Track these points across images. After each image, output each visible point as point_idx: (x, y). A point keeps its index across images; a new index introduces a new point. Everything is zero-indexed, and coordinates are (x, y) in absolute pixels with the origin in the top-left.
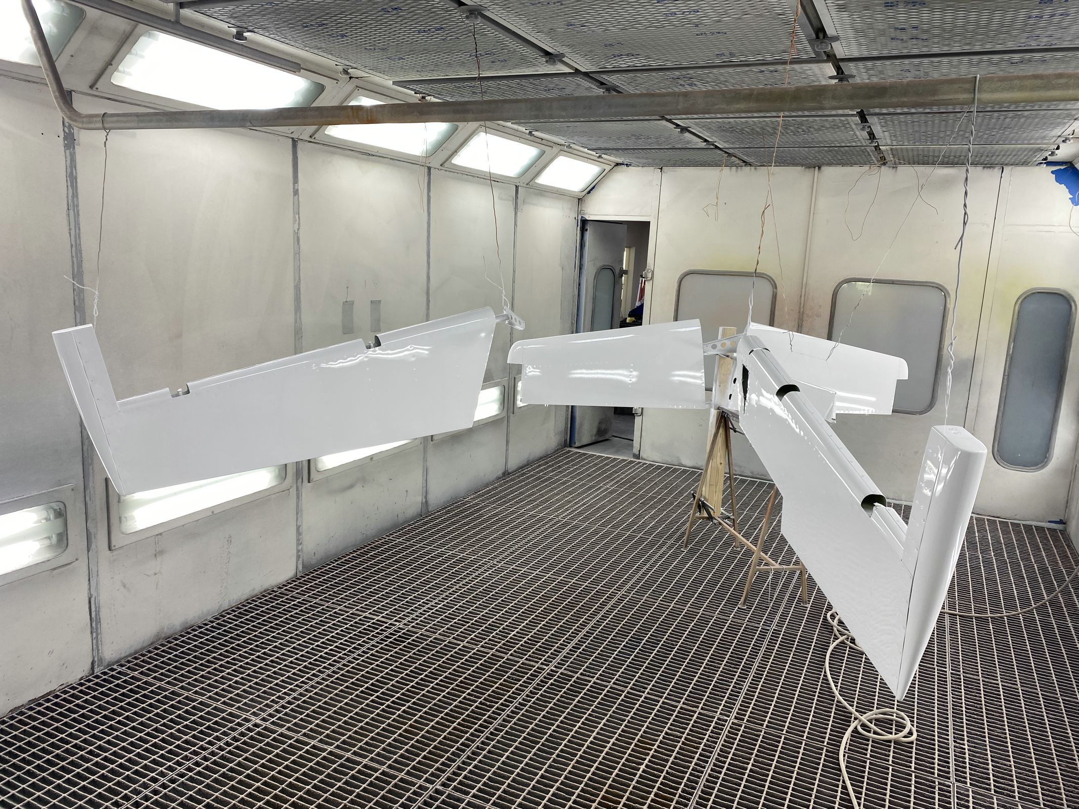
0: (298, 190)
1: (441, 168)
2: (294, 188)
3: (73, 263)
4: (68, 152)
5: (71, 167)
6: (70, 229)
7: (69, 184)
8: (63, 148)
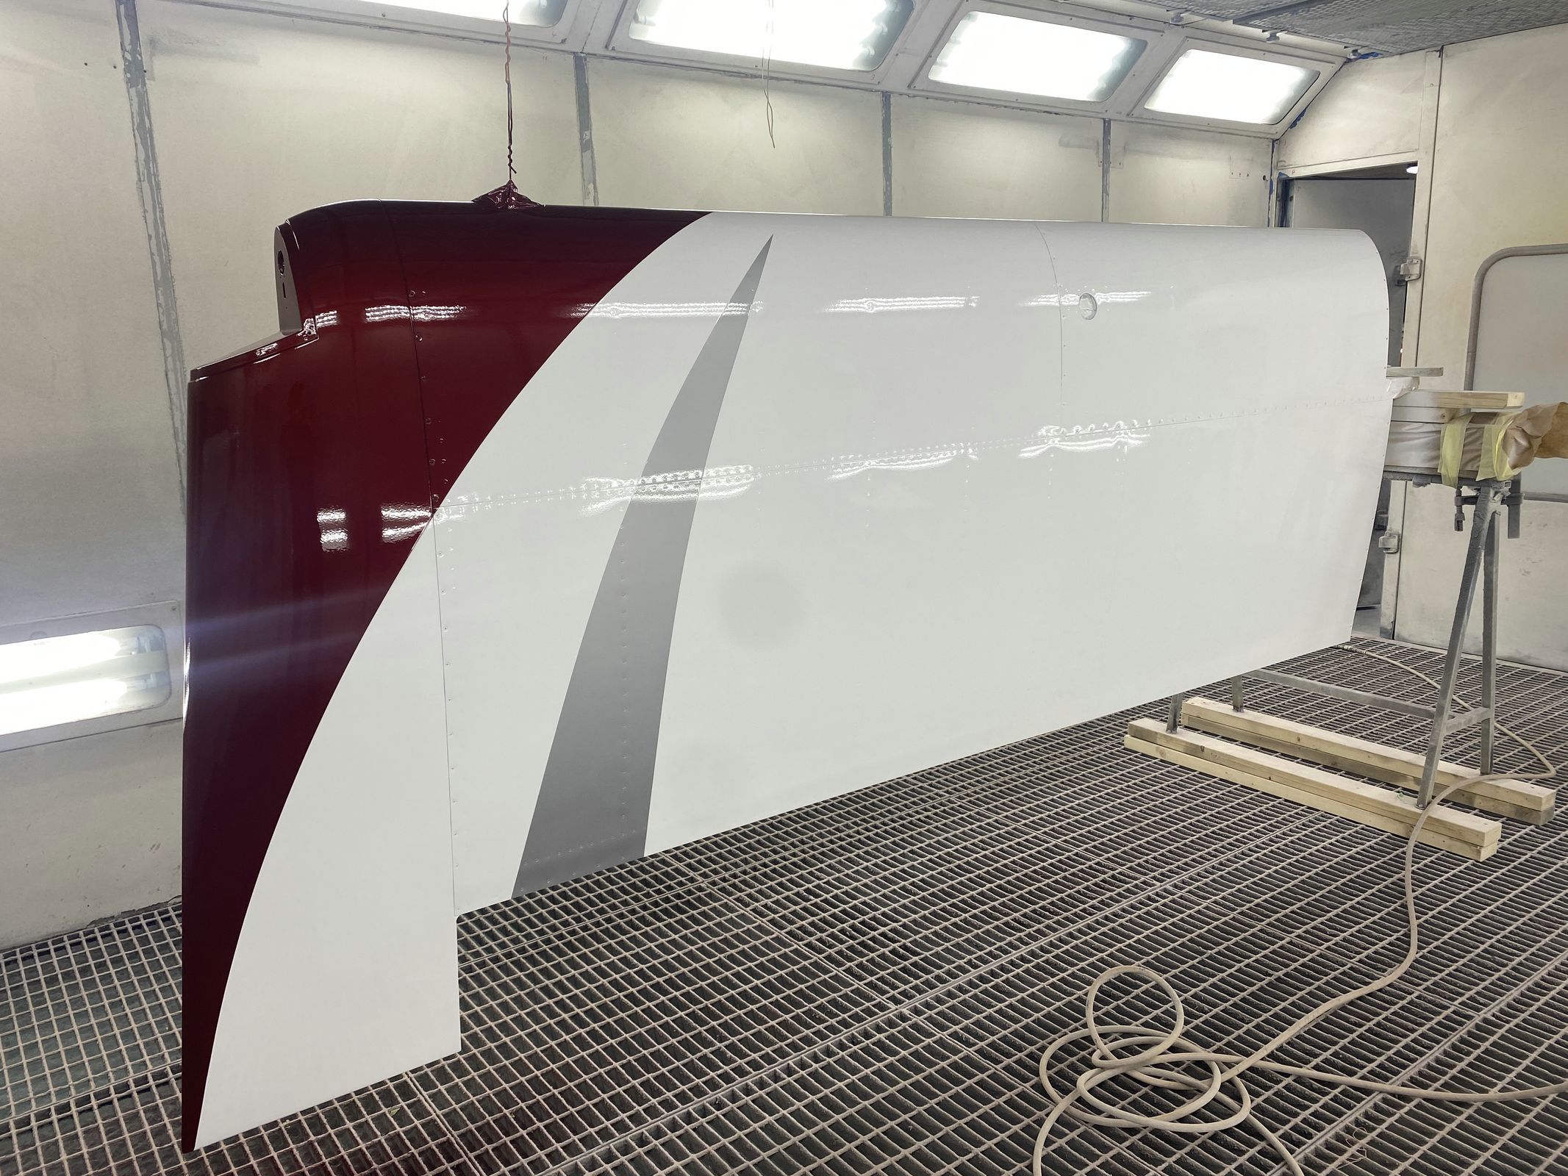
0: (590, 141)
1: (910, 92)
2: (581, 139)
3: (154, 263)
4: (133, 91)
5: (141, 115)
6: (145, 211)
7: (139, 140)
8: (124, 85)
